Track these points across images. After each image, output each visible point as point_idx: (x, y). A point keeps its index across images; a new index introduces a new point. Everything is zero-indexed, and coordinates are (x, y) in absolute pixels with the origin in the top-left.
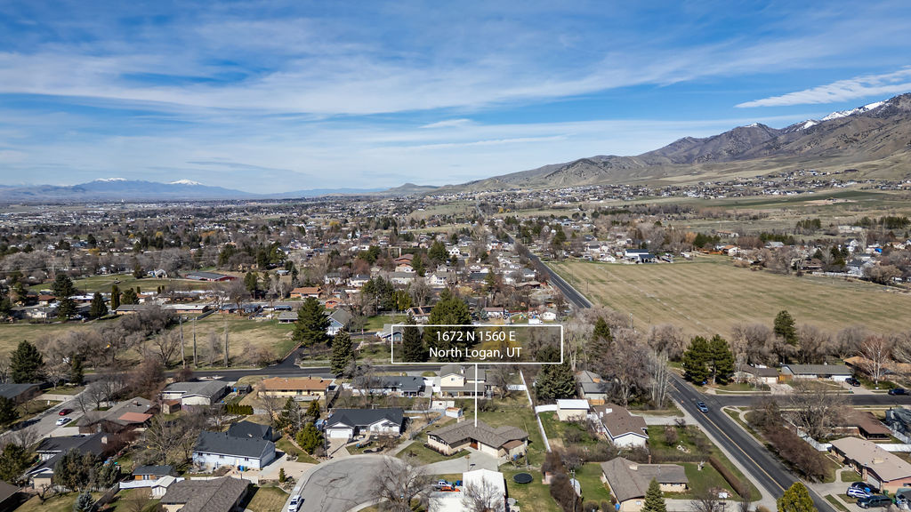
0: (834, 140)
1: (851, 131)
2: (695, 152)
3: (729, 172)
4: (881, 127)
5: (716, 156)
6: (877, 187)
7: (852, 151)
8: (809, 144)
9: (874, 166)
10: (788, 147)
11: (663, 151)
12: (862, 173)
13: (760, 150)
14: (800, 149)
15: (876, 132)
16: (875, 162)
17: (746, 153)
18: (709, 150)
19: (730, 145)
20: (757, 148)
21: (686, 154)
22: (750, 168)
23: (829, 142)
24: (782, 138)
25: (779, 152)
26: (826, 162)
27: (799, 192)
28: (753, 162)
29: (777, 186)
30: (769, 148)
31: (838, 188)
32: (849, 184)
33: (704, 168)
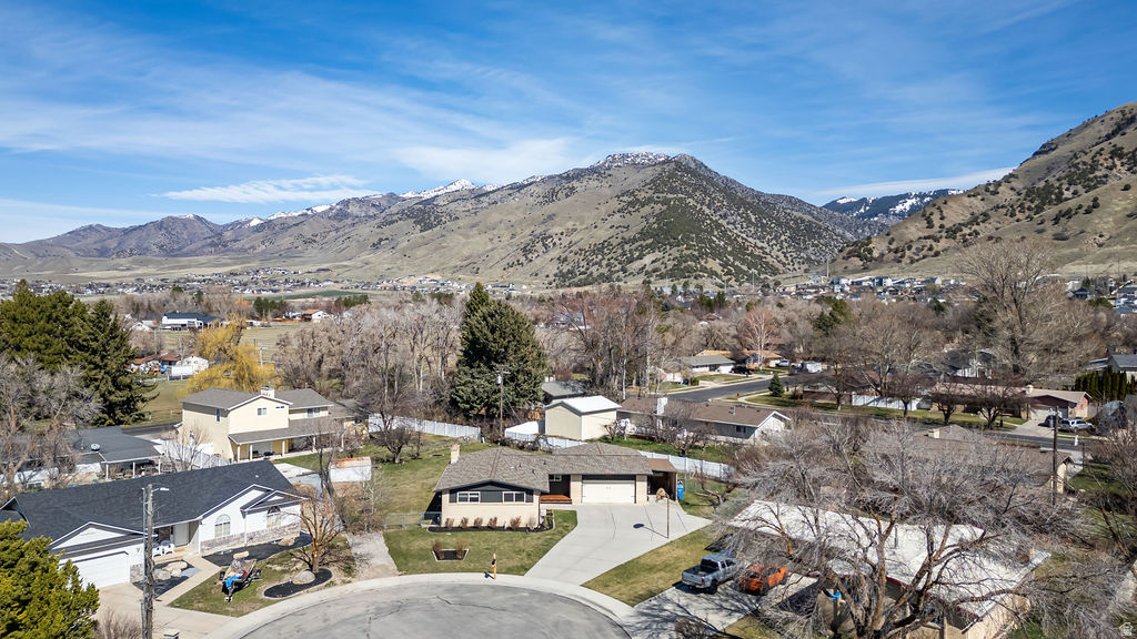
0: (292, 239)
1: (307, 231)
2: (112, 244)
3: (173, 268)
4: (337, 230)
5: (144, 251)
6: (357, 287)
7: (312, 251)
8: (263, 243)
9: (346, 266)
10: (238, 245)
11: (58, 241)
12: (335, 274)
13: (203, 247)
14: (253, 248)
15: (334, 233)
16: (345, 263)
17: (184, 250)
18: (132, 242)
19: (160, 238)
20: (199, 244)
21: (98, 246)
22: (200, 265)
23: (285, 241)
24: (228, 235)
25: (228, 250)
26: (289, 261)
27: (273, 291)
28: (202, 259)
29: (245, 285)
30: (213, 245)
31: (314, 288)
32: (326, 283)
33: (134, 262)
